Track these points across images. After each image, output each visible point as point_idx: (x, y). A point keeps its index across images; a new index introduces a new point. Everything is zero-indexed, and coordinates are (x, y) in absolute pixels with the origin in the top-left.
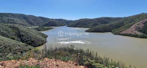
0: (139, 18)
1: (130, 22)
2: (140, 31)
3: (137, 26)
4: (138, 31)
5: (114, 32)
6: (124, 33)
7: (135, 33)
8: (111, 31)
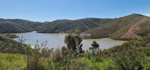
0: (132, 19)
1: (125, 24)
2: (138, 34)
3: (134, 29)
4: (137, 35)
5: (112, 37)
6: (124, 38)
7: (135, 37)
8: (108, 37)
